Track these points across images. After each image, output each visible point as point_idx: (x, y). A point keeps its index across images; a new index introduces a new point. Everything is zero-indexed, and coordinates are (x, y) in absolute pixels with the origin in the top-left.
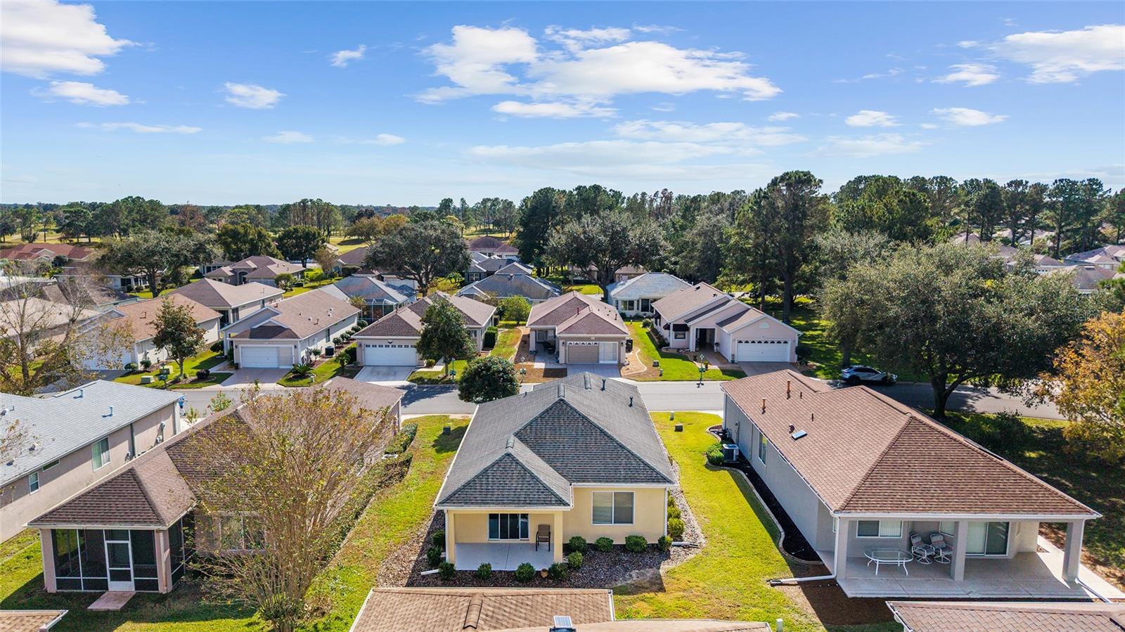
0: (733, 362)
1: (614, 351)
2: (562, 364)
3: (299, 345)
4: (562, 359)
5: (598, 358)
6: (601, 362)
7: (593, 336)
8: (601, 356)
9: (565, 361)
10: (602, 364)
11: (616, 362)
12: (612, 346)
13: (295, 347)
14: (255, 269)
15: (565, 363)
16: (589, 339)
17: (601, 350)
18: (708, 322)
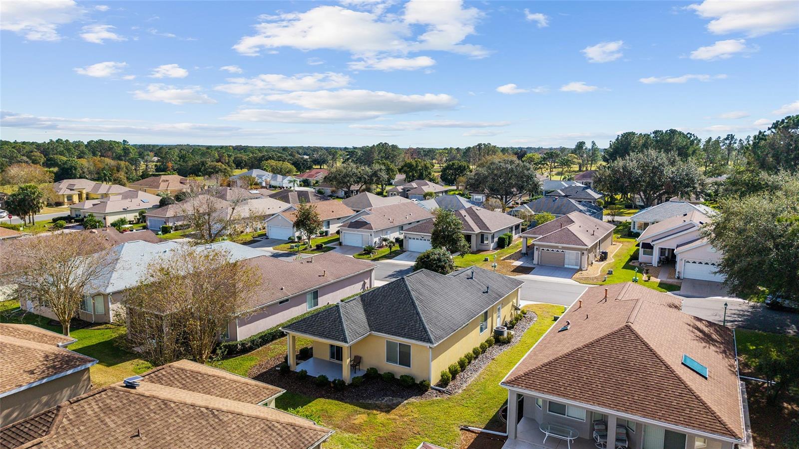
0: (678, 278)
1: (577, 259)
2: (534, 264)
3: (373, 235)
4: (535, 261)
5: (564, 263)
6: (566, 266)
7: (560, 245)
8: (566, 261)
9: (538, 262)
10: (566, 268)
11: (578, 268)
12: (575, 254)
13: (371, 235)
14: (416, 188)
15: (538, 264)
16: (557, 247)
17: (567, 256)
18: (669, 244)
